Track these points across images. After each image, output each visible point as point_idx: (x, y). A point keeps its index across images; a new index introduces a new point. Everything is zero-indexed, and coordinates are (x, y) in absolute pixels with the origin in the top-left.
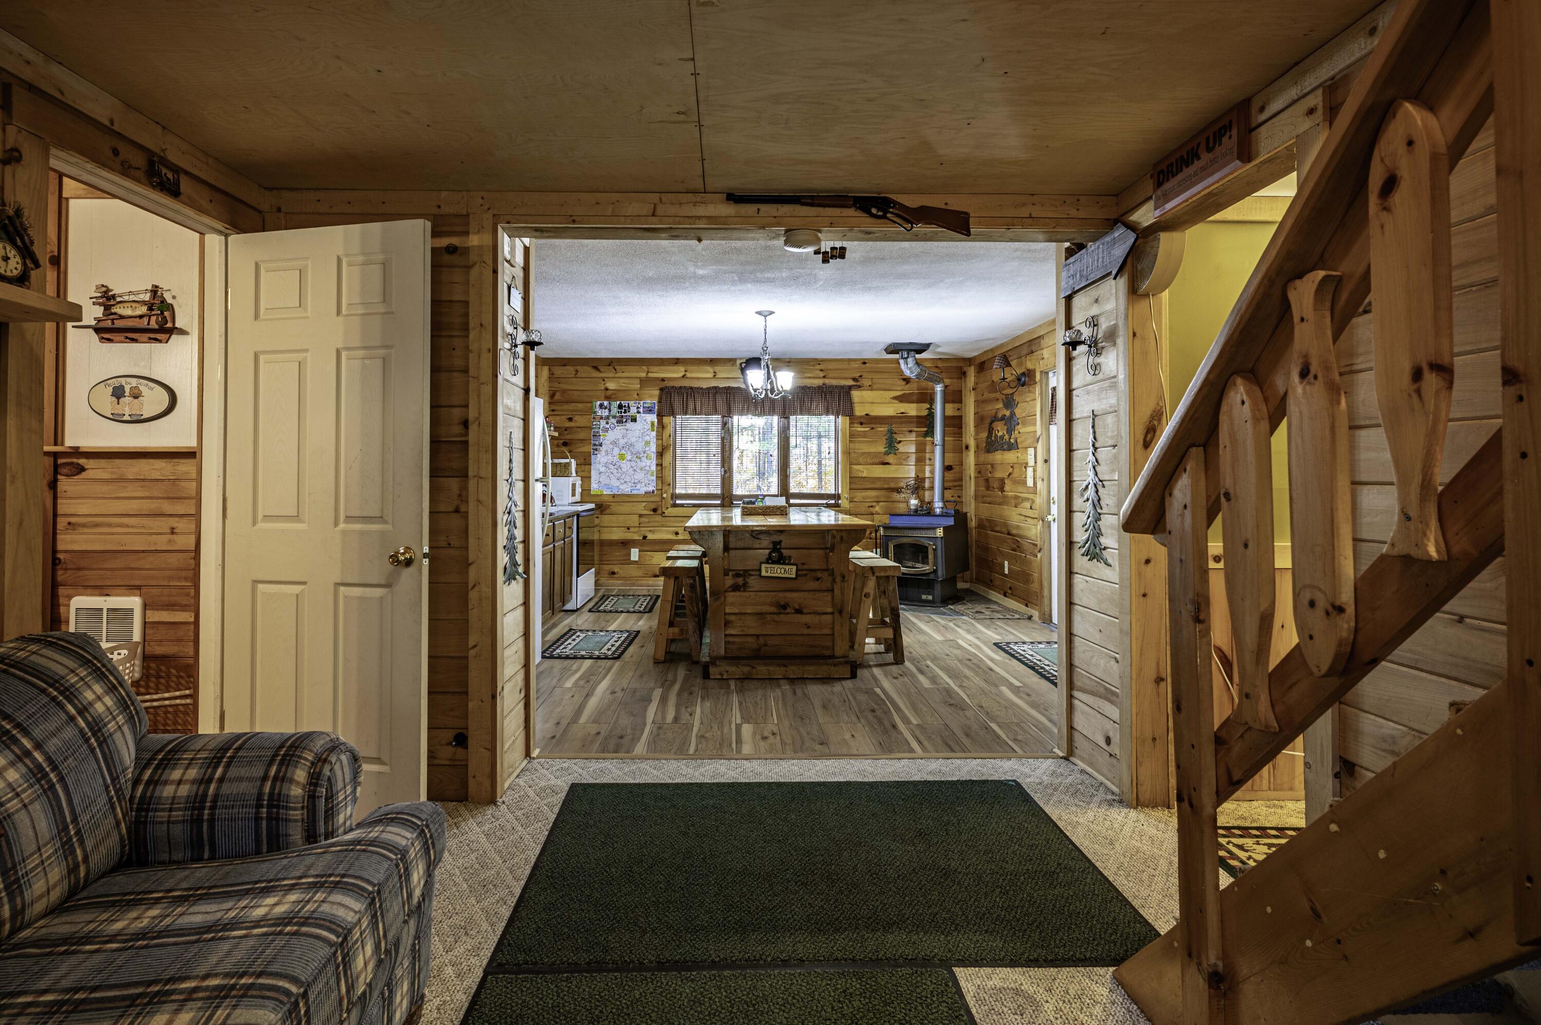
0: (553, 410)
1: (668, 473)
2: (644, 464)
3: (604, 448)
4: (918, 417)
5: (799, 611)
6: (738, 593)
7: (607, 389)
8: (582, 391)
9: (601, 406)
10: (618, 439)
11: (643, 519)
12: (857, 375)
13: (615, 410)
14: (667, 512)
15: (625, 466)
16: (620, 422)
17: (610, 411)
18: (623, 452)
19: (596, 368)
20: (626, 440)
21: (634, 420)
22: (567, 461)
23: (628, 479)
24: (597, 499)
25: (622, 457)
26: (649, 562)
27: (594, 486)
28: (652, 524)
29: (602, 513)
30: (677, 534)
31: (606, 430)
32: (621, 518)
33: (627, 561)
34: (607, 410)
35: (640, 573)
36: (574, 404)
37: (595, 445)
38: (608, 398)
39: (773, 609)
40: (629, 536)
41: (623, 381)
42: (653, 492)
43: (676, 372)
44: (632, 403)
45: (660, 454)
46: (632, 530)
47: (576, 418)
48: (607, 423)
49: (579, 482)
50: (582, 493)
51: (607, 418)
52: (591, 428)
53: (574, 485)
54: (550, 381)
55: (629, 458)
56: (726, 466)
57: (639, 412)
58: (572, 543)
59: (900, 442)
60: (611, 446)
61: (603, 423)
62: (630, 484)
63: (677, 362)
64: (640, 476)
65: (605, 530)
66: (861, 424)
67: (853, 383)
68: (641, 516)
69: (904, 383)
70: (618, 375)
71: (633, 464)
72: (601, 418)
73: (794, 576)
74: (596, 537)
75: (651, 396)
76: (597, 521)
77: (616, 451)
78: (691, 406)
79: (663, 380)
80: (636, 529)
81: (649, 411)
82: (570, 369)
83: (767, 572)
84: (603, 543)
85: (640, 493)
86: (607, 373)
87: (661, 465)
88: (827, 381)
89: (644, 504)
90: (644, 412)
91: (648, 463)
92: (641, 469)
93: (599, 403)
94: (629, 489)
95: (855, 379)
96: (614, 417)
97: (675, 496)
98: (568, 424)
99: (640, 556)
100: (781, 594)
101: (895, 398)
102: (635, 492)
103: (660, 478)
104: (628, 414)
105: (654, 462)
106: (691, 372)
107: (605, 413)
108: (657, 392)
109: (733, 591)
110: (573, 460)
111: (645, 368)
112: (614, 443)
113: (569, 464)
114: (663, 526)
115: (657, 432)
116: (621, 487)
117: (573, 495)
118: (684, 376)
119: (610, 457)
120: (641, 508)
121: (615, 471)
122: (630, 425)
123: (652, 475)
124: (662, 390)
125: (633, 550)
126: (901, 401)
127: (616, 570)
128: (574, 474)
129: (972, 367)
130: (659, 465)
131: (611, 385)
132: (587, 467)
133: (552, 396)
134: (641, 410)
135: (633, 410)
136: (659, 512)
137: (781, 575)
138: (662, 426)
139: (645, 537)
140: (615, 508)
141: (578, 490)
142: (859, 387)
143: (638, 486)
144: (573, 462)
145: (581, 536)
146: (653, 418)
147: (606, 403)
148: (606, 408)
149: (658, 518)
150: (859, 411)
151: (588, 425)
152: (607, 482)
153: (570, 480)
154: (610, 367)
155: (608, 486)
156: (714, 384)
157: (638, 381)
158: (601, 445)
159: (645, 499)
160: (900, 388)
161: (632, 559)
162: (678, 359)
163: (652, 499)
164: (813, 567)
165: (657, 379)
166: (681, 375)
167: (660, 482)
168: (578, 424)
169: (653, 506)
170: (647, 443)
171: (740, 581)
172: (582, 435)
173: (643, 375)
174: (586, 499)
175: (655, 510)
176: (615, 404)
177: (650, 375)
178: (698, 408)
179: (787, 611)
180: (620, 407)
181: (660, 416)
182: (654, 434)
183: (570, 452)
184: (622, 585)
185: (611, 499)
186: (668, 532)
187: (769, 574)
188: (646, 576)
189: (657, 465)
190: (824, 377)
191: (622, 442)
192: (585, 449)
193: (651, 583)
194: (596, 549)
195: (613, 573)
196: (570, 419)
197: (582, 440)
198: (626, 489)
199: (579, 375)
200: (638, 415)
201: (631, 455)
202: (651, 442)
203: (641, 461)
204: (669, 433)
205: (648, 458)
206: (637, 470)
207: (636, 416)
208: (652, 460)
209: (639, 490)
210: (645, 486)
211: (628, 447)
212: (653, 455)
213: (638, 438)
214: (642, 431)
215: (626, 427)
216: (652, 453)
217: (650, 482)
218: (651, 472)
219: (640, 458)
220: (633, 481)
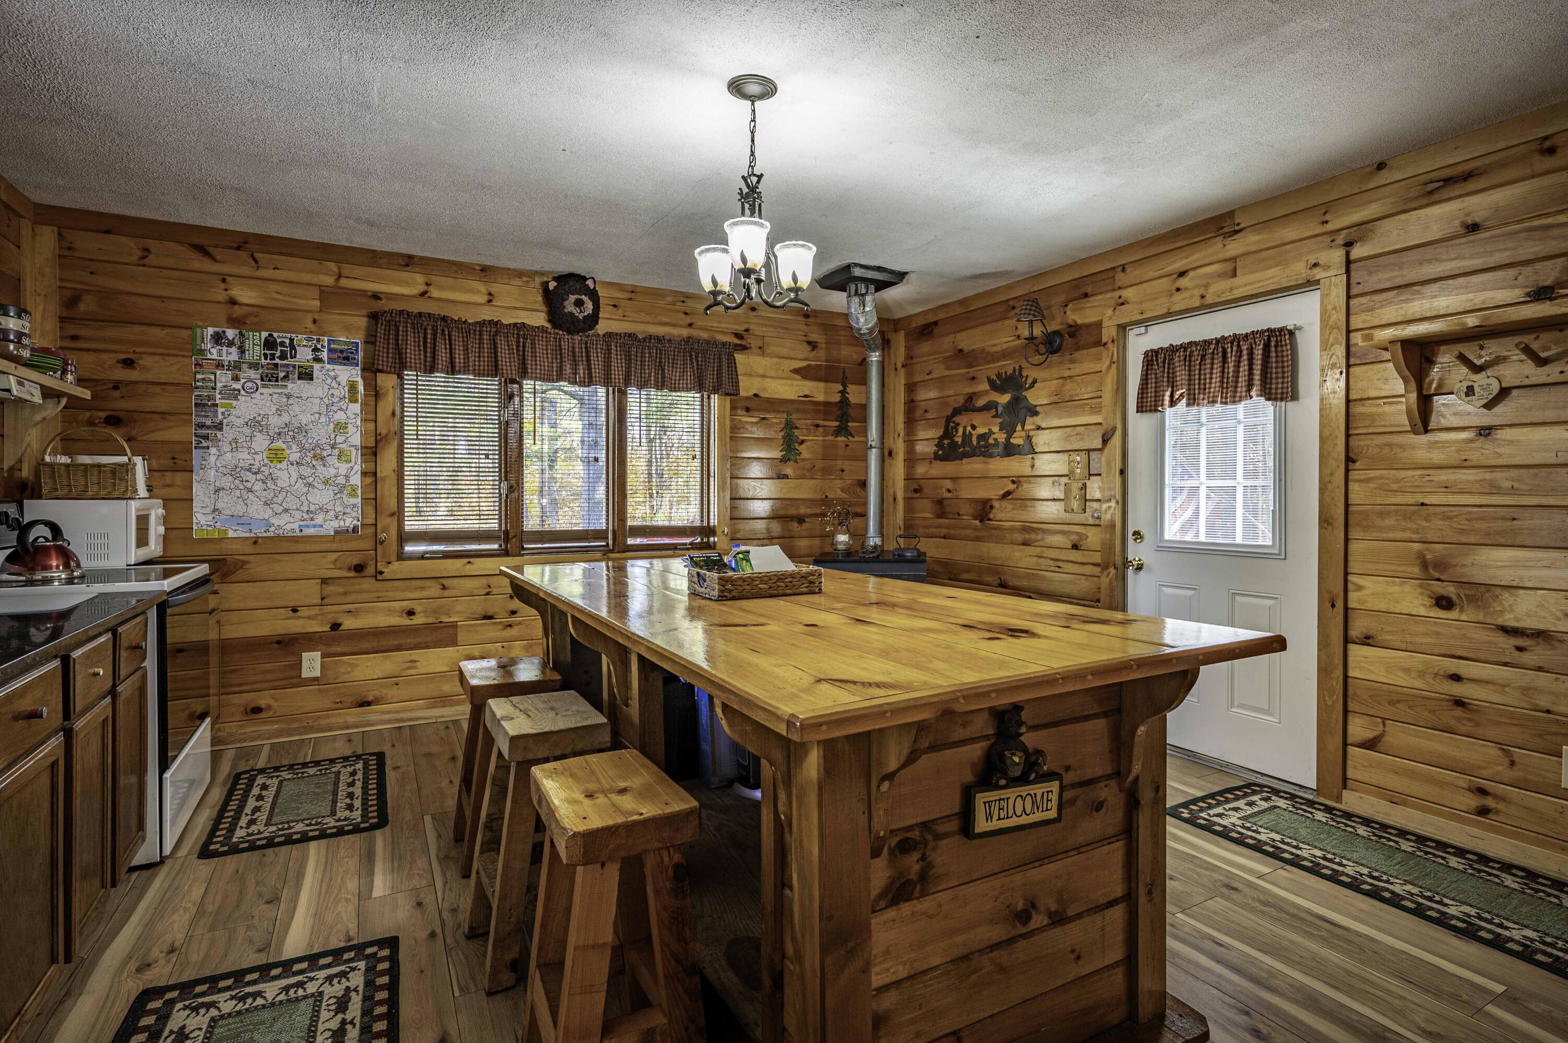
0: (74, 338)
1: (388, 490)
2: (332, 471)
3: (227, 434)
4: (826, 404)
5: (1058, 919)
6: (906, 908)
7: (233, 302)
8: (162, 298)
9: (218, 339)
10: (266, 416)
11: (329, 589)
12: (740, 328)
13: (255, 351)
14: (388, 571)
15: (285, 475)
16: (270, 378)
17: (242, 350)
18: (279, 444)
19: (201, 250)
20: (286, 418)
21: (306, 375)
22: (124, 459)
23: (292, 503)
24: (210, 551)
25: (276, 456)
26: (347, 678)
27: (201, 519)
28: (350, 598)
29: (224, 578)
30: (411, 613)
31: (233, 395)
32: (277, 587)
33: (294, 679)
34: (234, 350)
35: (326, 703)
36: (138, 328)
37: (202, 426)
38: (233, 322)
39: (998, 933)
40: (296, 626)
41: (274, 287)
42: (355, 530)
43: (407, 284)
44: (300, 339)
45: (371, 452)
46: (304, 612)
47: (147, 361)
48: (236, 379)
49: (157, 512)
50: (165, 538)
51: (236, 366)
52: (191, 388)
53: (143, 521)
54: (61, 266)
55: (295, 457)
56: (512, 476)
57: (317, 360)
58: (142, 689)
59: (802, 442)
60: (248, 431)
61: (223, 378)
62: (298, 515)
63: (408, 262)
64: (322, 496)
65: (234, 617)
66: (748, 410)
67: (737, 341)
68: (324, 581)
69: (809, 348)
70: (263, 273)
71: (306, 471)
72: (219, 365)
73: (1053, 814)
74: (213, 635)
75: (348, 328)
76: (213, 601)
77: (261, 442)
78: (443, 357)
79: (376, 296)
80: (315, 611)
81: (343, 357)
82: (128, 246)
83: (989, 817)
84: (227, 647)
85: (323, 532)
86: (233, 265)
87: (375, 474)
88: (694, 333)
89: (332, 556)
90: (331, 361)
91: (343, 468)
92: (326, 483)
93: (211, 331)
94: (296, 526)
95: (738, 336)
96: (254, 366)
97: (404, 537)
98: (122, 374)
99: (323, 667)
100: (1018, 878)
101: (796, 371)
102: (311, 531)
103: (372, 500)
104: (290, 361)
105: (358, 468)
106: (441, 287)
107: (232, 355)
108: (363, 322)
109: (895, 901)
110: (138, 460)
111: (332, 266)
112: (257, 424)
113: (128, 468)
114: (379, 600)
115: (364, 405)
116: (275, 521)
117: (142, 541)
118: (423, 294)
119: (244, 455)
120: (326, 566)
121: (258, 487)
122: (295, 386)
123: (353, 493)
124: (374, 317)
125: (306, 656)
126: (805, 377)
127: (262, 703)
128: (142, 491)
129: (902, 333)
130: (371, 475)
131: (246, 295)
132: (179, 477)
133: (71, 302)
134: (325, 355)
135: (304, 354)
136: (370, 570)
137: (1025, 820)
138: (375, 393)
139: (336, 626)
140: (257, 567)
141: (156, 530)
142: (743, 348)
143: (319, 519)
144: (140, 466)
145: (173, 636)
146: (350, 374)
147: (231, 333)
148: (231, 344)
149: (368, 584)
150: (747, 387)
151: (187, 379)
152: (239, 509)
153: (134, 506)
154: (243, 254)
155: (240, 520)
156: (487, 314)
157: (316, 293)
158: (219, 427)
159: (334, 546)
160: (801, 356)
161: (305, 674)
162: (410, 256)
163: (354, 545)
164: (1090, 773)
165: (363, 293)
166: (416, 291)
167: (370, 510)
168: (150, 377)
169: (355, 560)
170: (340, 427)
171: (912, 863)
172: (162, 403)
173: (329, 280)
174: (179, 550)
175: (359, 568)
177: (344, 282)
178: (459, 360)
179: (1032, 925)
180: (270, 344)
181: (371, 370)
182: (356, 408)
183: (129, 440)
184: (280, 733)
185: (249, 549)
186: (390, 612)
187: (995, 825)
188: (340, 705)
189: (364, 474)
190: (690, 325)
191: (276, 422)
192: (176, 434)
193: (351, 720)
194: (214, 659)
195: (257, 710)
196: (129, 363)
197: (164, 414)
198: (288, 524)
199: (152, 259)
200: (317, 366)
201: (300, 452)
202: (350, 426)
203: (324, 465)
204: (391, 409)
205: (343, 458)
206: (316, 484)
207: (312, 367)
208: (352, 464)
209: (321, 526)
210: (337, 518)
211: (291, 433)
212: (354, 452)
213: (317, 416)
214: (326, 400)
215: (285, 391)
216: (353, 449)
217: (348, 510)
218: (349, 488)
219: (322, 458)
220: (305, 508)
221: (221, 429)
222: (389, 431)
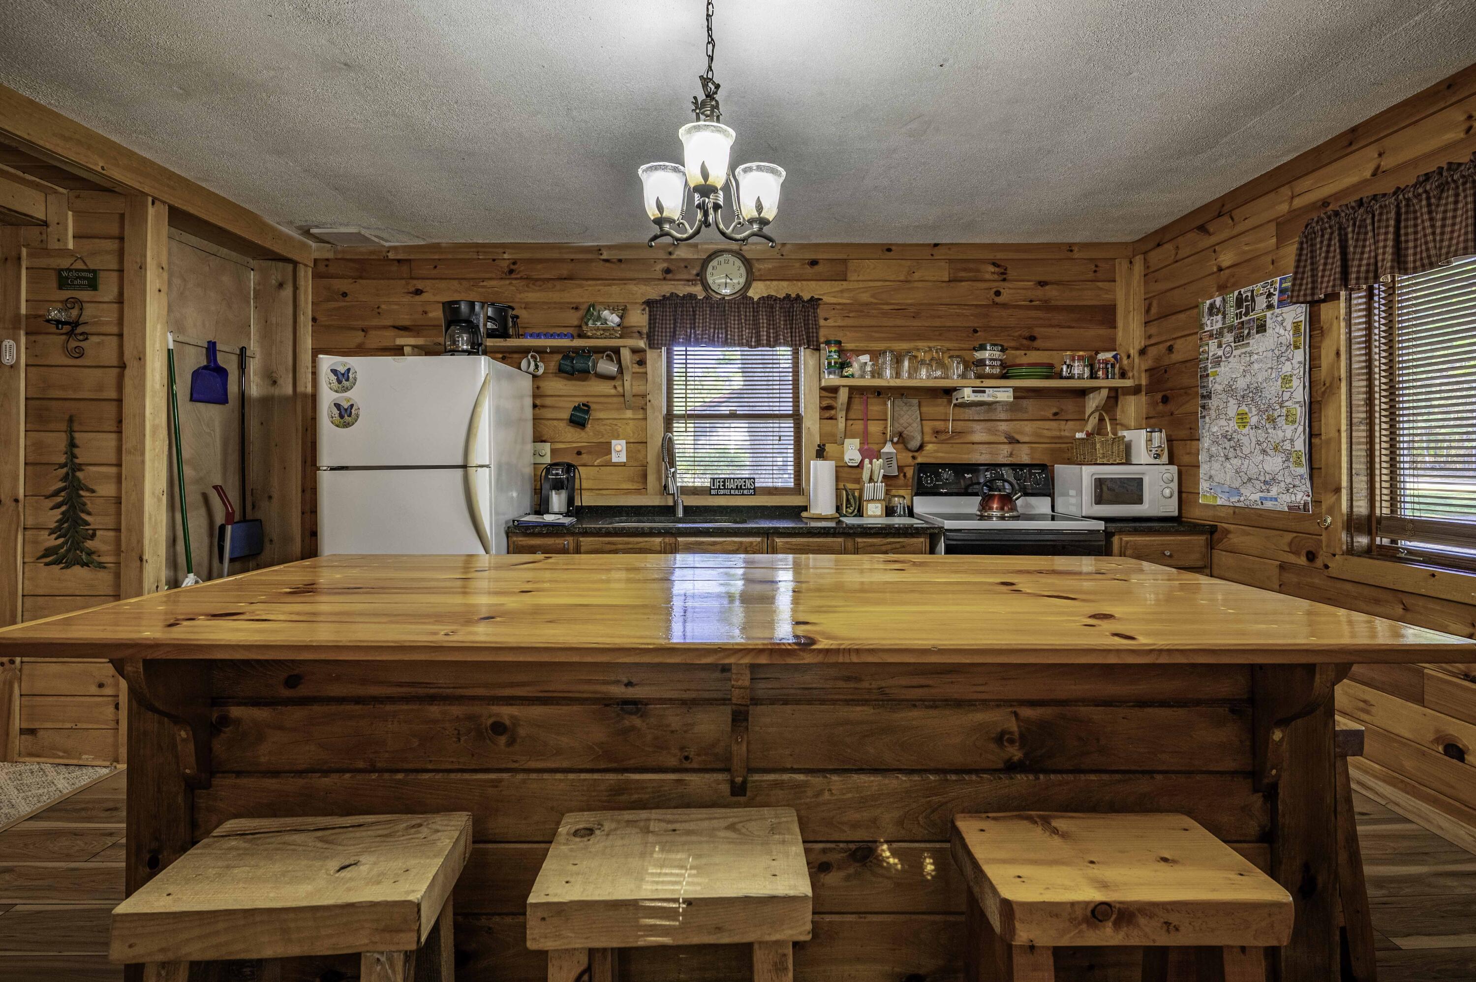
0: (1149, 337)
1: (1332, 456)
2: (1282, 435)
3: (1214, 403)
7: (1220, 269)
8: (1183, 286)
9: (1211, 309)
10: (1235, 380)
11: (1285, 575)
13: (1231, 313)
14: (1336, 566)
15: (1249, 440)
16: (1239, 338)
17: (1224, 316)
18: (1244, 408)
19: (1202, 229)
20: (1248, 379)
21: (1262, 327)
23: (1255, 473)
24: (1209, 516)
25: (1242, 421)
27: (1204, 484)
29: (1215, 545)
31: (1217, 362)
32: (1248, 563)
34: (1220, 317)
36: (1175, 317)
37: (1201, 399)
38: (1221, 288)
42: (1306, 506)
44: (1258, 287)
47: (1179, 343)
48: (1220, 346)
51: (1220, 333)
52: (1195, 361)
55: (1254, 420)
57: (1270, 307)
60: (1225, 398)
61: (1213, 347)
62: (1260, 486)
63: (1352, 138)
64: (1274, 463)
68: (1283, 568)
70: (1240, 228)
71: (1262, 436)
72: (1211, 336)
77: (1232, 407)
79: (1325, 203)
81: (1292, 297)
85: (1278, 506)
86: (1221, 231)
89: (1289, 536)
90: (1281, 304)
91: (1289, 430)
92: (1276, 449)
93: (1208, 303)
94: (1257, 498)
96: (1230, 329)
98: (1168, 359)
102: (1269, 505)
103: (1314, 470)
104: (1252, 316)
105: (1302, 431)
107: (1217, 323)
111: (1288, 189)
112: (1230, 390)
115: (1308, 348)
116: (1244, 491)
118: (1376, 170)
119: (1223, 422)
120: (1282, 547)
121: (1232, 454)
122: (1255, 342)
123: (1298, 464)
130: (1316, 435)
131: (1227, 257)
132: (1190, 446)
133: (1149, 309)
134: (1276, 299)
135: (1261, 304)
136: (1319, 562)
138: (1313, 331)
143: (1274, 491)
146: (1295, 314)
147: (1218, 301)
148: (1218, 312)
149: (1318, 578)
151: (1193, 353)
152: (1222, 477)
154: (1225, 218)
155: (1223, 488)
157: (1273, 229)
158: (1210, 395)
159: (1290, 525)
162: (1353, 130)
163: (1306, 524)
166: (1367, 172)
167: (1318, 482)
168: (1180, 357)
169: (1307, 545)
170: (1287, 380)
172: (1184, 379)
173: (1284, 208)
174: (1194, 512)
175: (1311, 556)
176: (1232, 297)
177: (1296, 203)
180: (1239, 302)
181: (1311, 304)
182: (1301, 355)
183: (1170, 414)
185: (1230, 517)
189: (1307, 437)
191: (1241, 384)
192: (1185, 408)
196: (1171, 348)
197: (1185, 389)
198: (1252, 496)
199: (1180, 254)
200: (1269, 314)
201: (1258, 414)
202: (1294, 378)
203: (1275, 428)
204: (1334, 349)
205: (1290, 419)
206: (1268, 450)
207: (1265, 316)
208: (1297, 424)
209: (1276, 499)
210: (1288, 490)
211: (1251, 395)
212: (1299, 409)
213: (1270, 371)
214: (1276, 351)
215: (1248, 349)
216: (1297, 406)
217: (1297, 483)
218: (1294, 455)
219: (1274, 421)
220: (1262, 478)
221: (1210, 398)
222: (1333, 378)
